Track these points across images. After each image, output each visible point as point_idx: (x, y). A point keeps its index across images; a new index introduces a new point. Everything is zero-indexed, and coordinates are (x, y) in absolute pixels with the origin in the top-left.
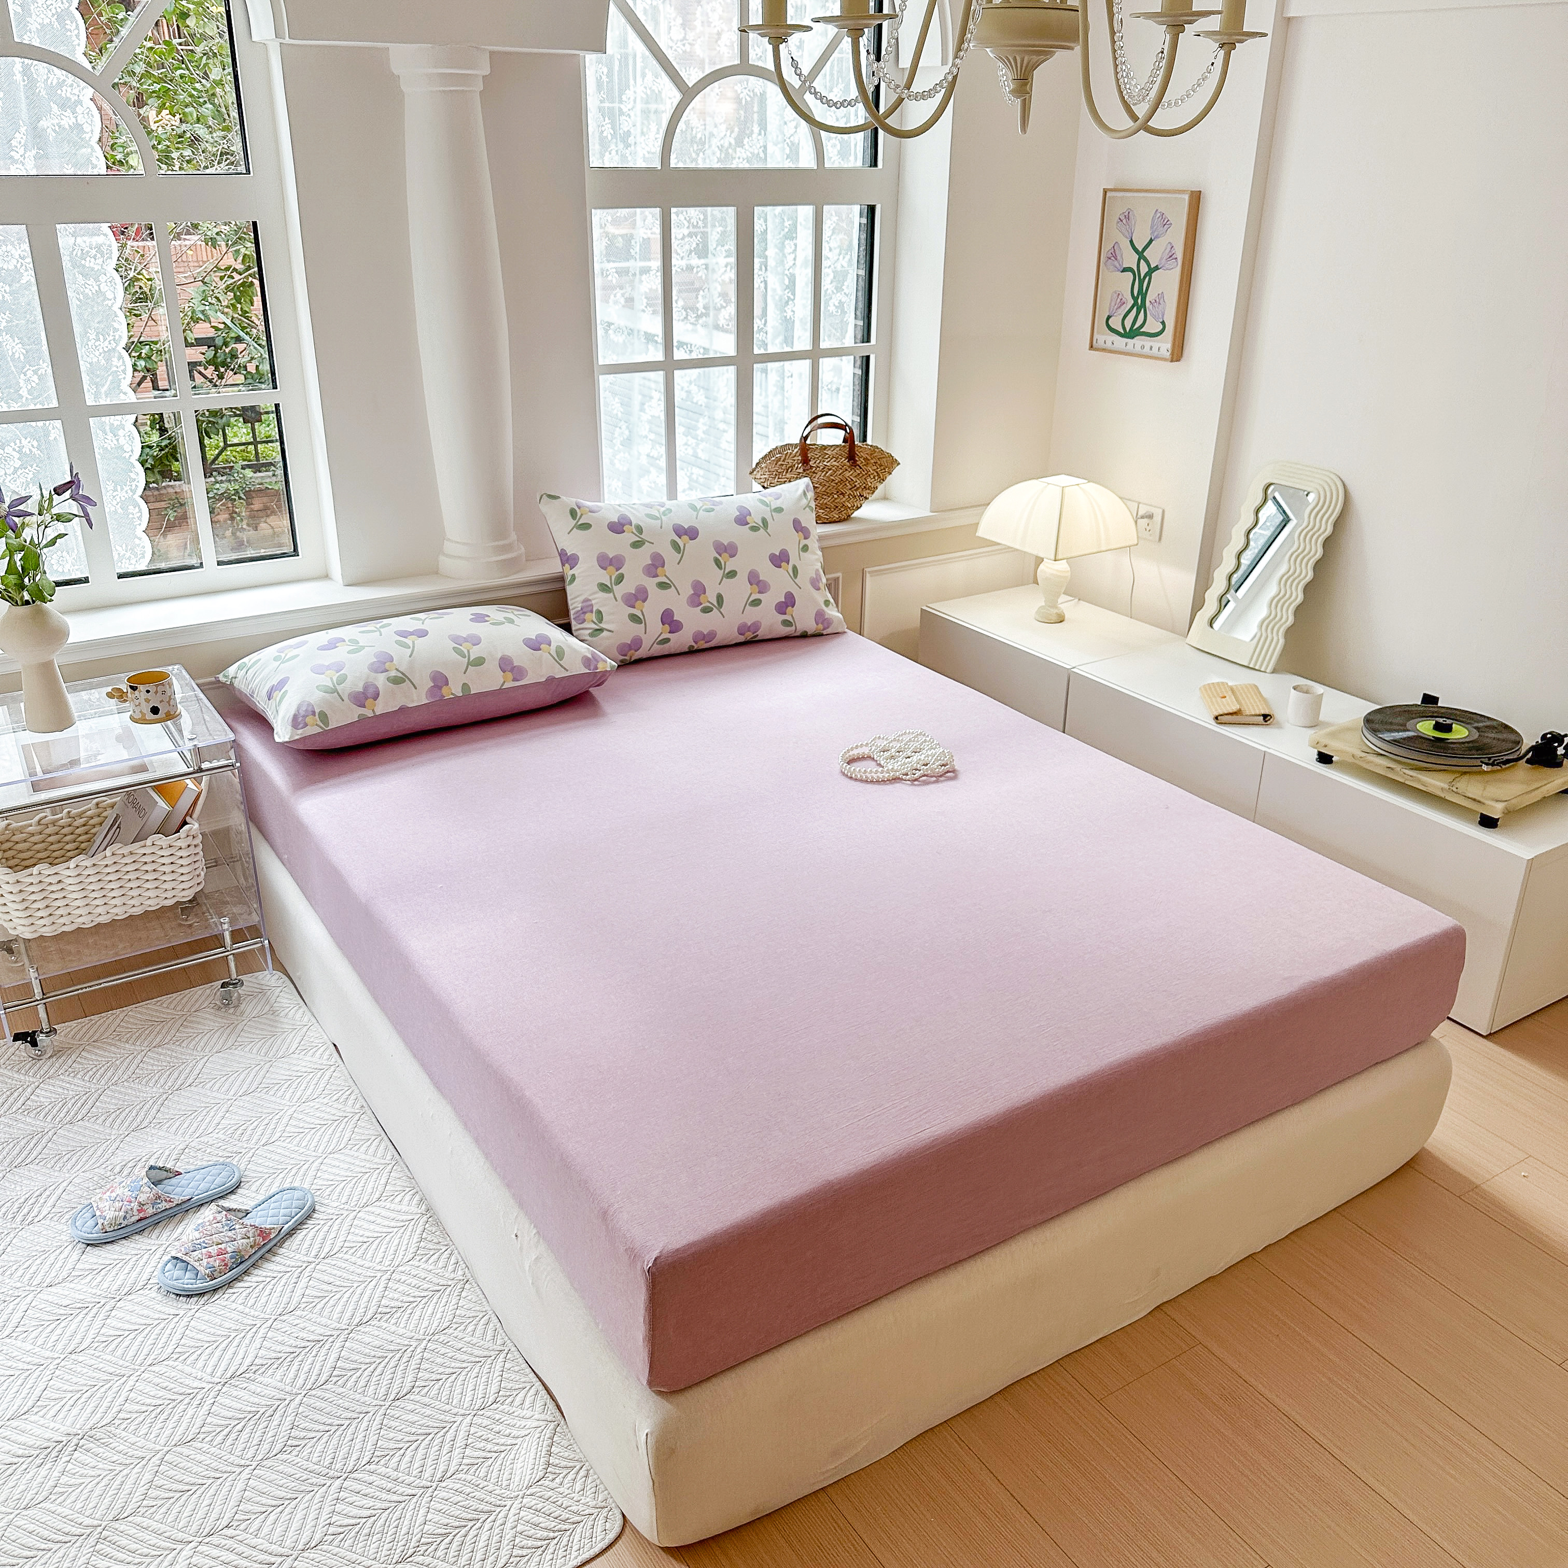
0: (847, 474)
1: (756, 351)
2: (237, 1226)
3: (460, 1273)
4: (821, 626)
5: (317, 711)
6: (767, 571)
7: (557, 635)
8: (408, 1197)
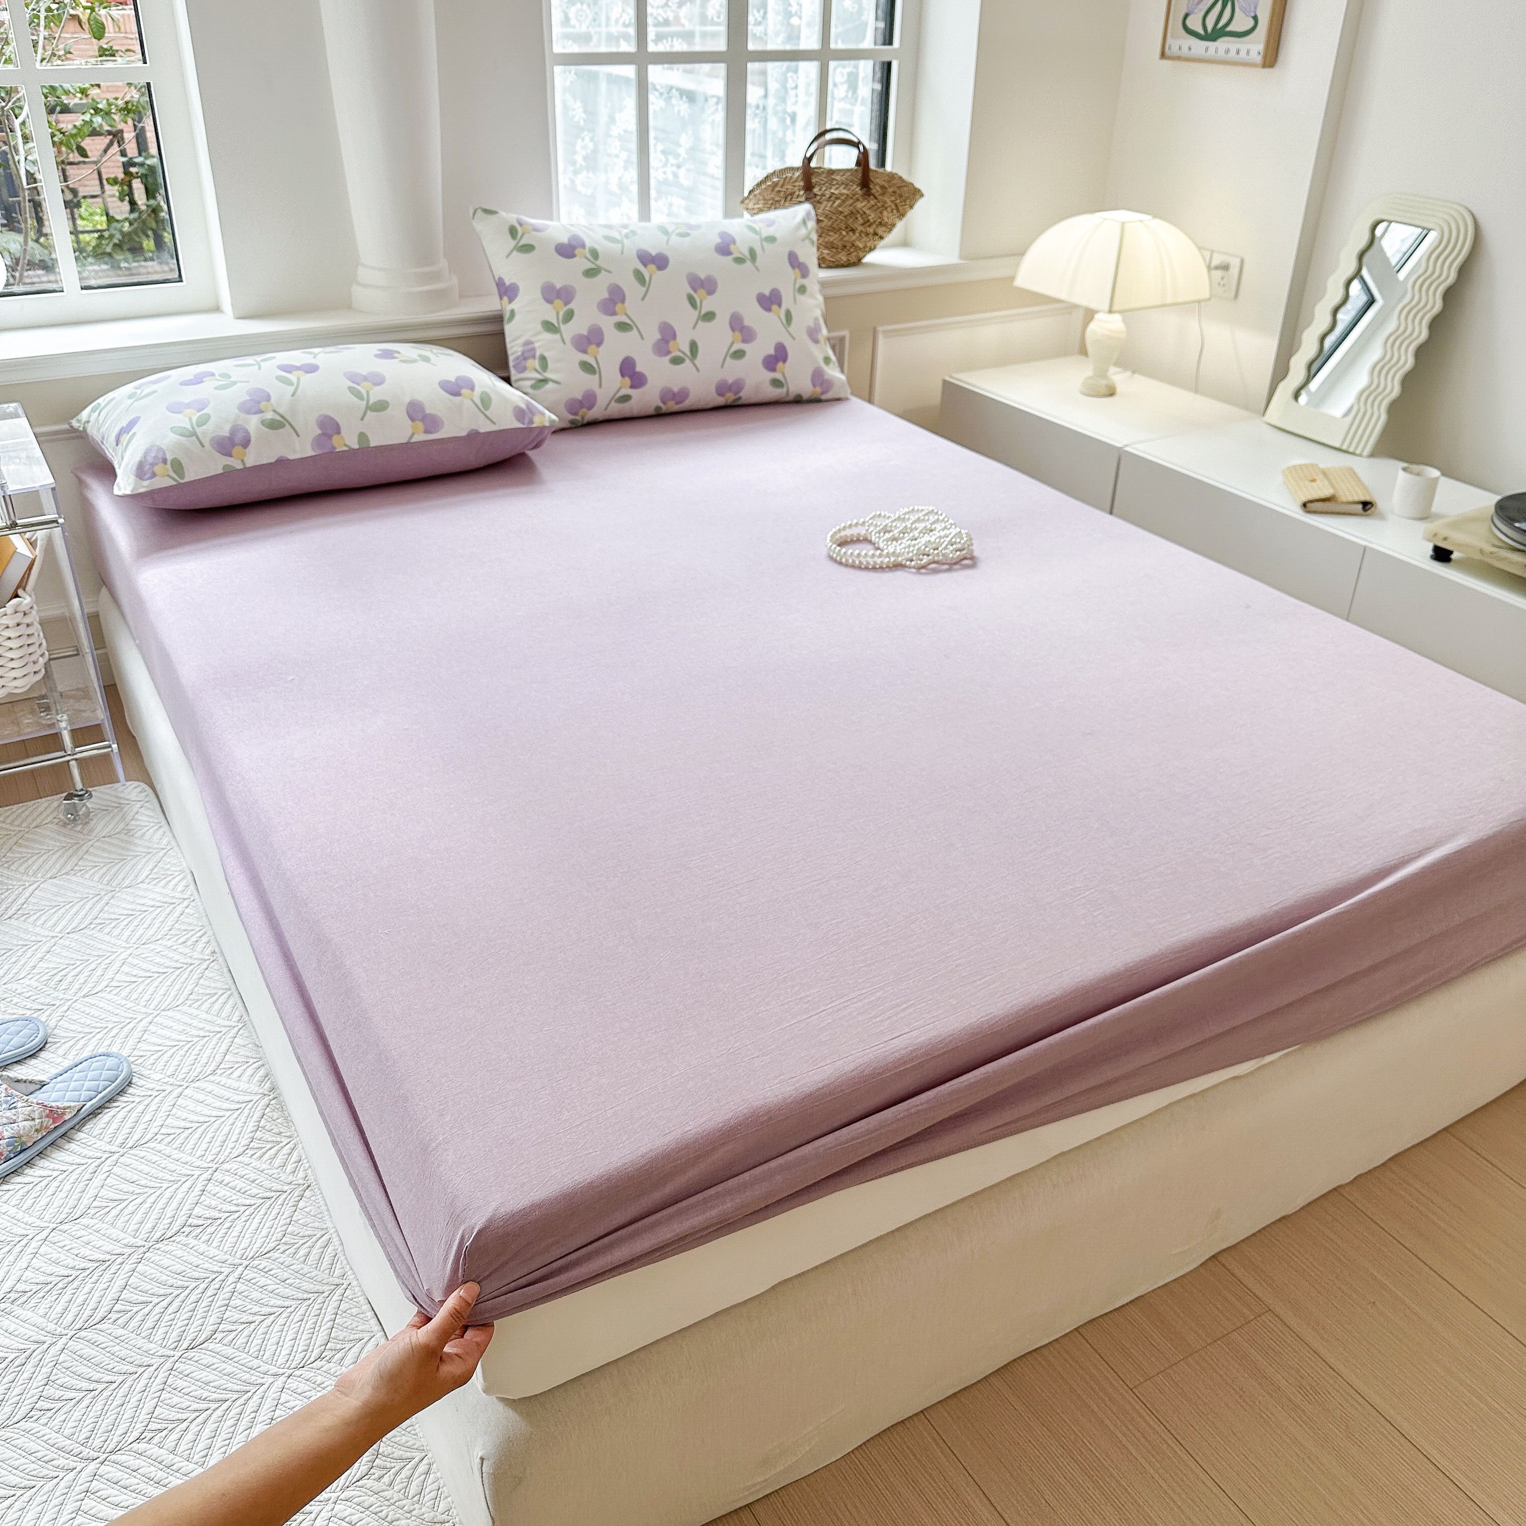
0: (859, 205)
1: (751, 47)
2: (19, 1104)
3: (301, 1175)
4: (818, 390)
5: (169, 458)
6: (754, 315)
7: (485, 380)
8: (249, 1071)
